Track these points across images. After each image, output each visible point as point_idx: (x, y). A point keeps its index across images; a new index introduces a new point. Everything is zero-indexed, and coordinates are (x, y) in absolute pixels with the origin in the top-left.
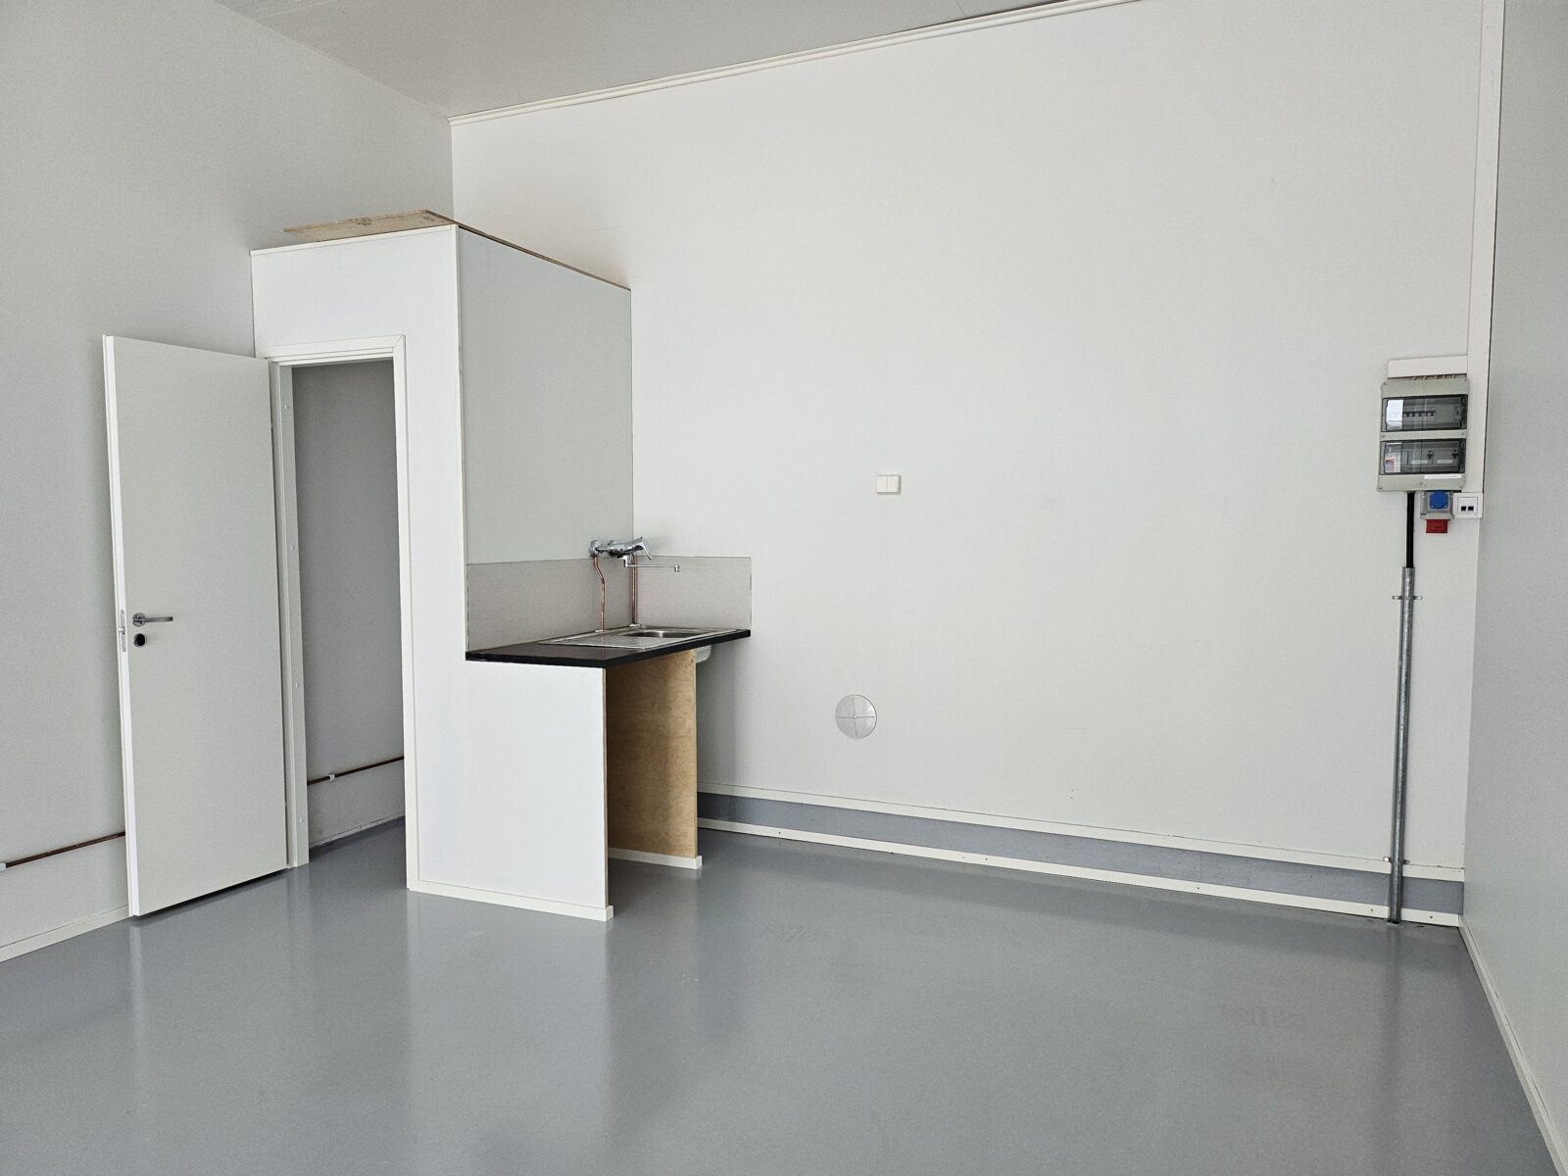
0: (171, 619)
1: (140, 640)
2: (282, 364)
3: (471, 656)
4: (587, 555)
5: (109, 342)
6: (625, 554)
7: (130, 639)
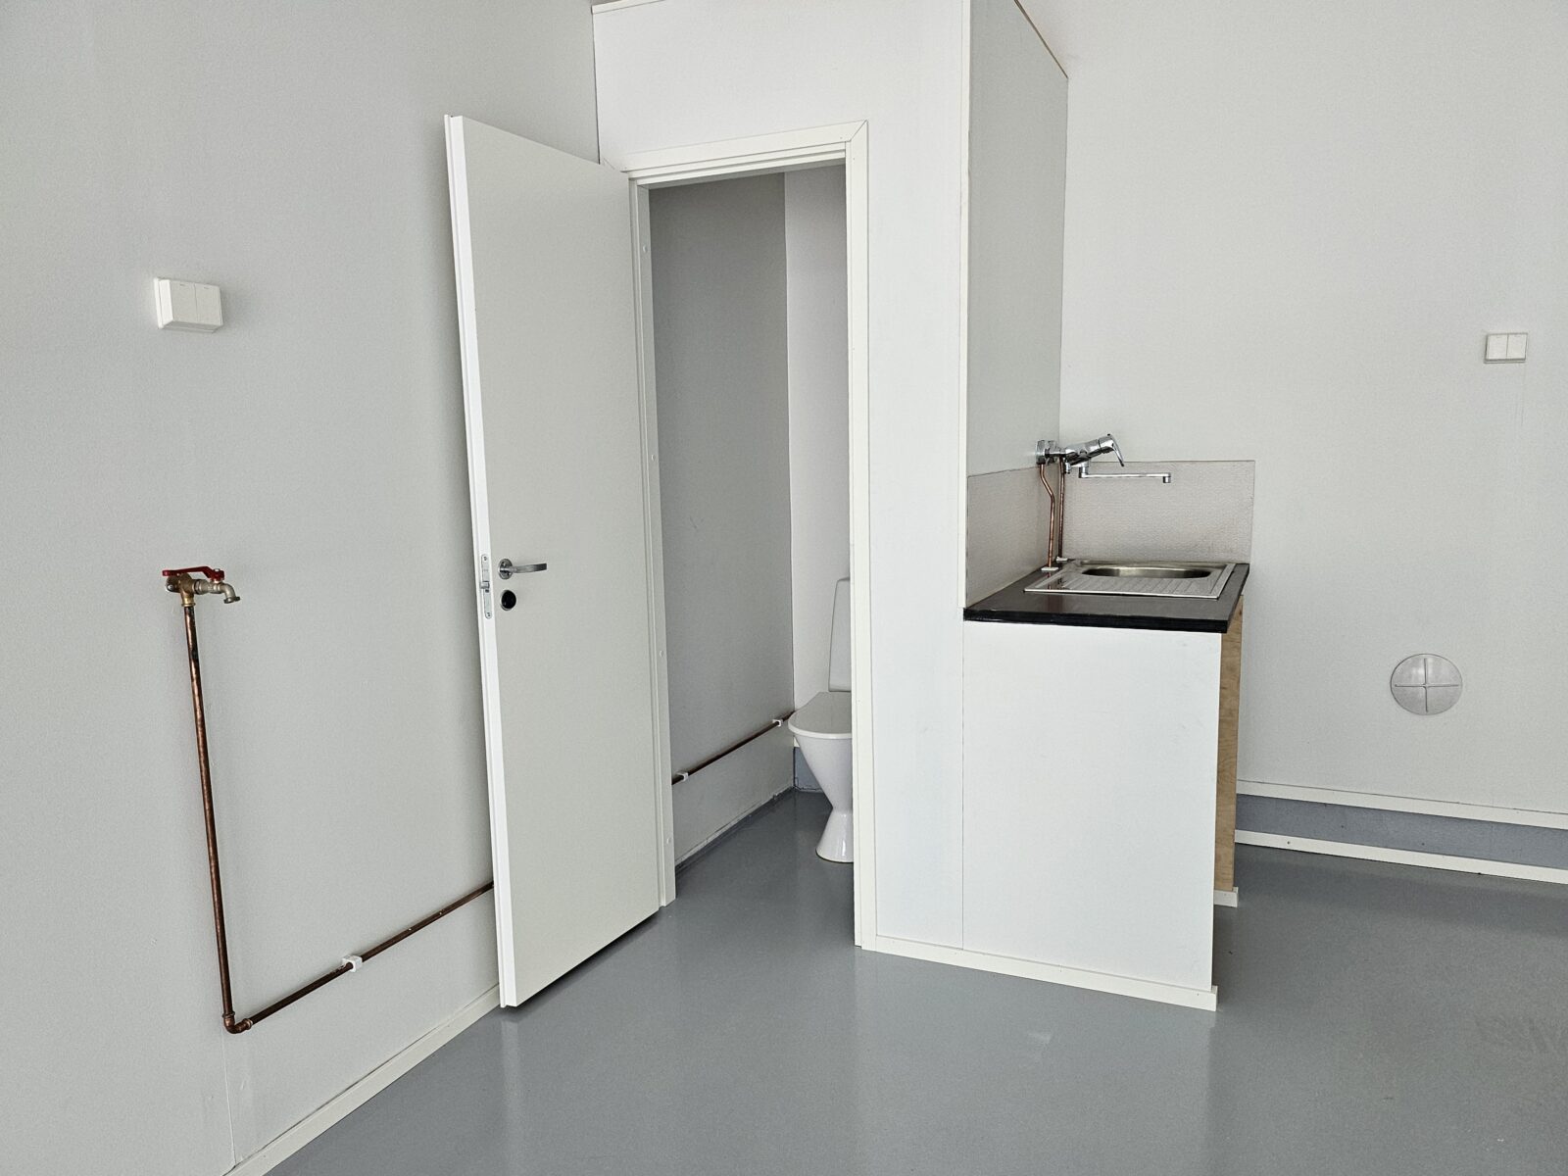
0: (542, 567)
1: (509, 600)
2: (641, 182)
3: (970, 614)
4: (1033, 463)
5: (455, 128)
6: (1082, 460)
7: (495, 599)
